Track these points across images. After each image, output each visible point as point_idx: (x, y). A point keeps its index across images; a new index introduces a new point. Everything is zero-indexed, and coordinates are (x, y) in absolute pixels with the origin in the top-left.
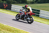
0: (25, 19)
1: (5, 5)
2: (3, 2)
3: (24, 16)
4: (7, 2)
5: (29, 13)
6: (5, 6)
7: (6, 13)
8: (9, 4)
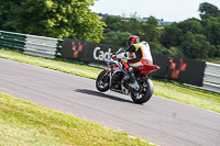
0: (123, 88)
1: (174, 65)
2: (164, 49)
3: (120, 75)
4: (185, 48)
5: (139, 64)
6: (177, 68)
7: (179, 98)
8: (194, 57)
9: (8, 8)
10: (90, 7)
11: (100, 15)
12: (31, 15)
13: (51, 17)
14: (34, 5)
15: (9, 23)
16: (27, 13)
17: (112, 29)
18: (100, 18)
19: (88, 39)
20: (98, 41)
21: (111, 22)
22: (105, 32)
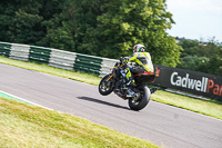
9: (84, 30)
10: (167, 31)
11: (177, 38)
12: (107, 38)
13: (127, 40)
14: (110, 28)
15: (84, 45)
16: (103, 36)
17: (189, 53)
18: (177, 42)
19: (164, 63)
20: (174, 65)
21: (189, 47)
22: (182, 56)
